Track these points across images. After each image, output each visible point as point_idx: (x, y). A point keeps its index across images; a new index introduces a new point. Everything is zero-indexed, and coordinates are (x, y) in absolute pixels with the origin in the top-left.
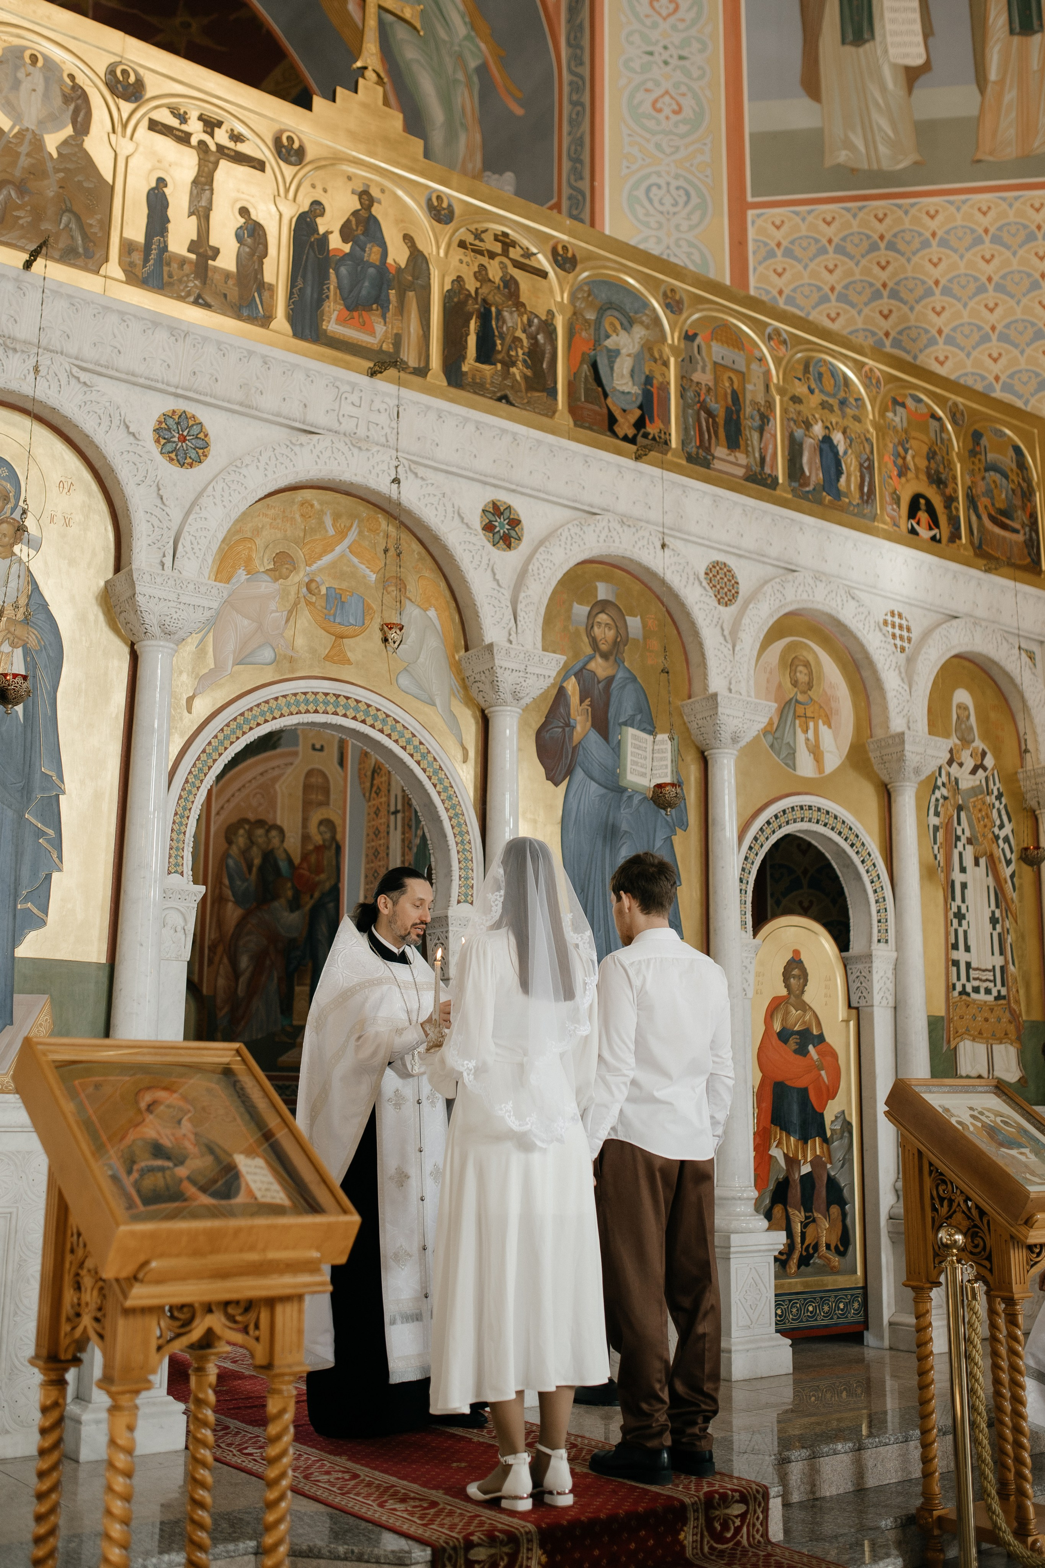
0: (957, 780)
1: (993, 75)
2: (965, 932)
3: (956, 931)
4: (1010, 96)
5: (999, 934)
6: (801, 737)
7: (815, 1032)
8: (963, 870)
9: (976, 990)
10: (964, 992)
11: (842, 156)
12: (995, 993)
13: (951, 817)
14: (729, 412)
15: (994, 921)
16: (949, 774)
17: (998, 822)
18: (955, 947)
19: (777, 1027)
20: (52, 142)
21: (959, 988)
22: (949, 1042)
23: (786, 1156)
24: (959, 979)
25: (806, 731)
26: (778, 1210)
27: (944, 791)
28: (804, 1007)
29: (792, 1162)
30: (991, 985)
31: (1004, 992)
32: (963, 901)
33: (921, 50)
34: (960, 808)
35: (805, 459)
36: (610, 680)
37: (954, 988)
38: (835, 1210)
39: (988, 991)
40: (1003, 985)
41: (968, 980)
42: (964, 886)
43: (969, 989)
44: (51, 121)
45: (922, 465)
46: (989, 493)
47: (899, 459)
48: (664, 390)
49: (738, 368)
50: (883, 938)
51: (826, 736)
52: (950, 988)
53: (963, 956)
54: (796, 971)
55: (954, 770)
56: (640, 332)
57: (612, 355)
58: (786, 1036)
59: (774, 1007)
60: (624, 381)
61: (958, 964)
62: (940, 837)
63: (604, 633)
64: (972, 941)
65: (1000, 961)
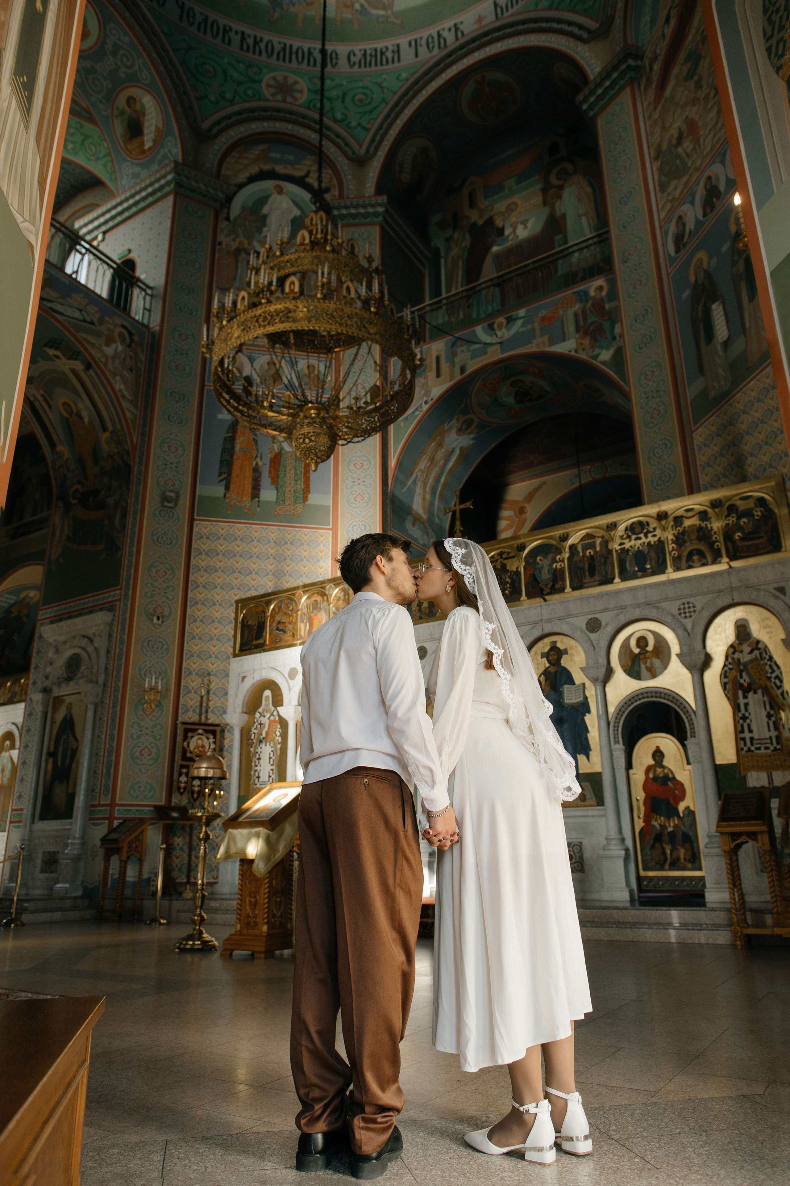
0: (739, 660)
2: (749, 725)
3: (742, 726)
4: (753, 331)
5: (774, 722)
6: (643, 667)
7: (671, 776)
8: (745, 697)
9: (759, 749)
10: (749, 750)
12: (772, 748)
13: (736, 677)
14: (589, 564)
15: (769, 716)
16: (733, 659)
17: (770, 671)
18: (742, 731)
19: (651, 776)
21: (745, 749)
22: (740, 773)
23: (660, 825)
24: (745, 745)
25: (645, 663)
26: (658, 845)
27: (731, 666)
28: (664, 767)
29: (663, 827)
30: (769, 745)
31: (779, 747)
32: (746, 710)
33: (728, 331)
34: (741, 672)
35: (627, 564)
37: (742, 749)
38: (687, 845)
39: (767, 748)
40: (778, 743)
41: (752, 744)
42: (746, 705)
43: (753, 748)
45: (693, 537)
46: (740, 528)
47: (679, 540)
48: (562, 570)
49: (592, 546)
50: (693, 735)
51: (657, 662)
52: (739, 750)
53: (747, 735)
54: (658, 755)
55: (736, 656)
56: (550, 556)
57: (540, 569)
58: (655, 779)
59: (649, 769)
60: (545, 576)
61: (744, 739)
62: (728, 687)
63: (553, 658)
64: (754, 727)
65: (774, 733)
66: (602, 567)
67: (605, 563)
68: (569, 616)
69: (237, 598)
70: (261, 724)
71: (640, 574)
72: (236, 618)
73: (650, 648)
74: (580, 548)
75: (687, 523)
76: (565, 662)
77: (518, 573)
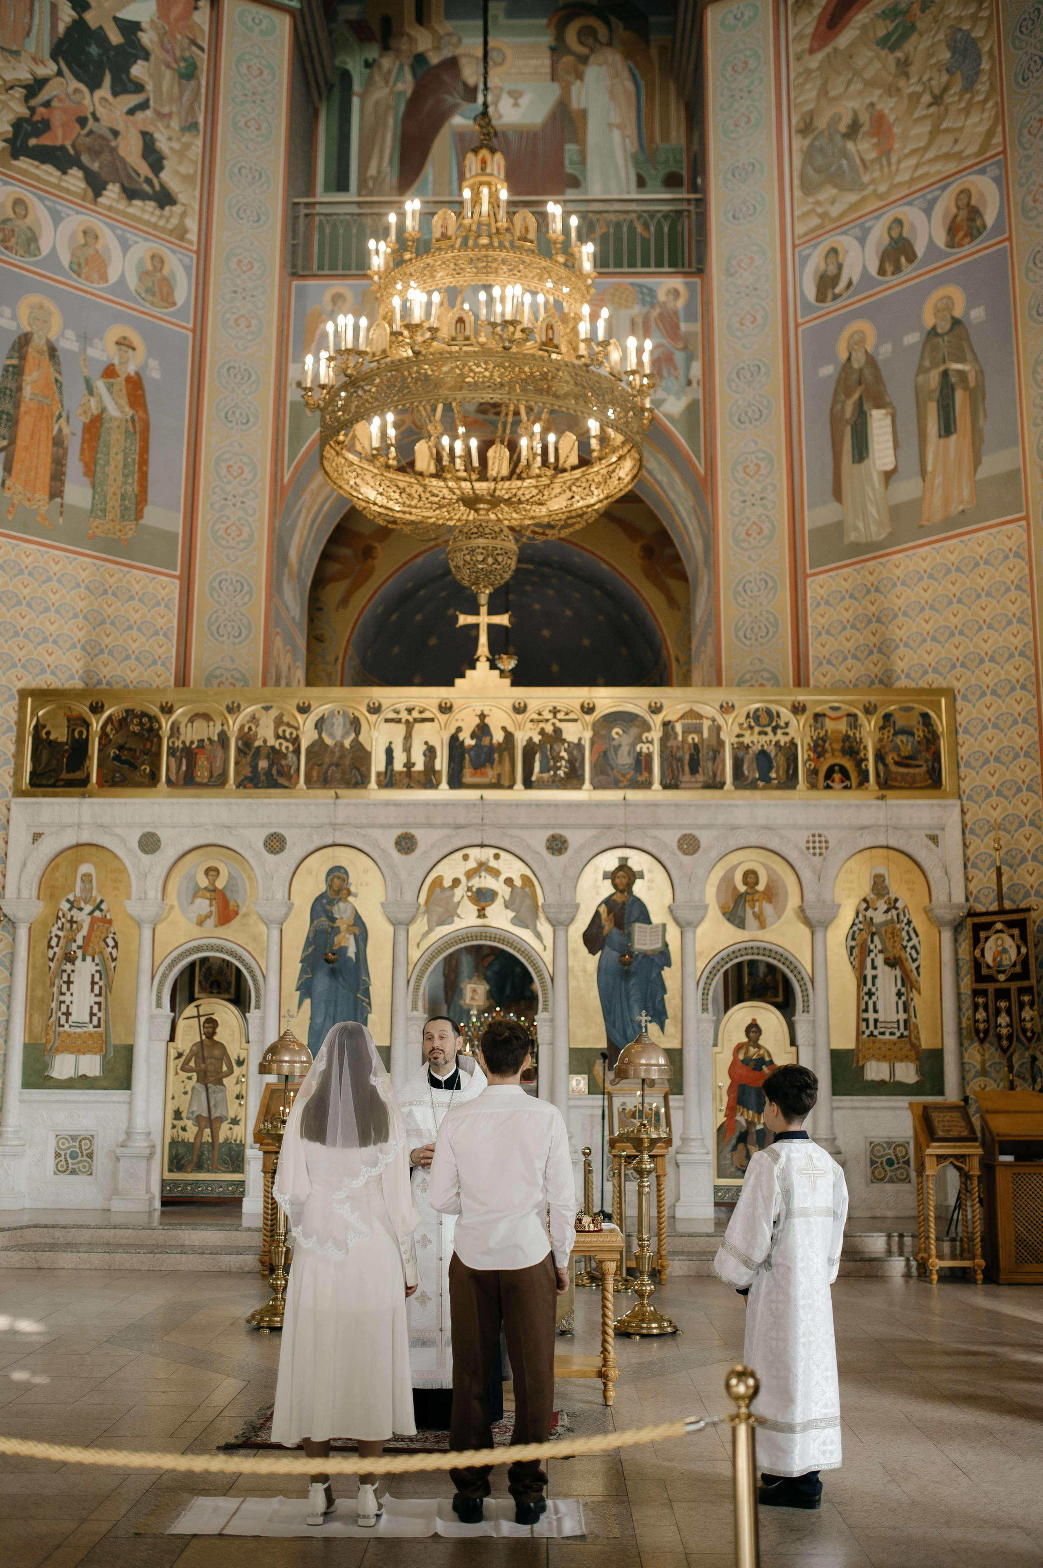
0: (871, 919)
1: (930, 468)
2: (874, 1004)
3: (867, 1003)
4: (939, 480)
5: (904, 1003)
6: (749, 912)
7: (767, 1059)
8: (874, 968)
9: (883, 1033)
10: (872, 1034)
11: (853, 537)
12: (898, 1034)
13: (866, 940)
14: (691, 756)
15: (899, 994)
16: (865, 916)
17: (907, 938)
18: (866, 1010)
19: (741, 1057)
20: (347, 743)
21: (867, 1032)
22: (858, 1062)
23: (747, 1121)
24: (868, 1027)
25: (753, 907)
26: (741, 1146)
27: (861, 926)
28: (759, 1047)
29: (750, 1123)
30: (895, 1030)
31: (906, 1033)
32: (874, 984)
33: (892, 459)
34: (873, 934)
35: (745, 767)
36: (624, 904)
37: (863, 1033)
39: (892, 1034)
40: (906, 1029)
41: (876, 1027)
42: (874, 977)
43: (876, 1032)
44: (346, 734)
45: (838, 746)
46: (896, 749)
47: (818, 748)
48: (649, 756)
49: (698, 730)
50: (806, 1010)
51: (768, 908)
52: (859, 1033)
53: (871, 1016)
54: (753, 1030)
55: (870, 913)
56: (634, 731)
57: (617, 748)
58: (746, 1061)
59: (739, 1047)
60: (624, 759)
61: (866, 1020)
62: (856, 952)
63: (622, 881)
64: (879, 1007)
65: (902, 1016)
66: (710, 764)
67: (714, 759)
68: (656, 825)
69: (21, 685)
70: (72, 922)
71: (761, 784)
72: (21, 723)
73: (761, 887)
74: (679, 728)
75: (829, 725)
76: (639, 889)
77: (579, 746)
